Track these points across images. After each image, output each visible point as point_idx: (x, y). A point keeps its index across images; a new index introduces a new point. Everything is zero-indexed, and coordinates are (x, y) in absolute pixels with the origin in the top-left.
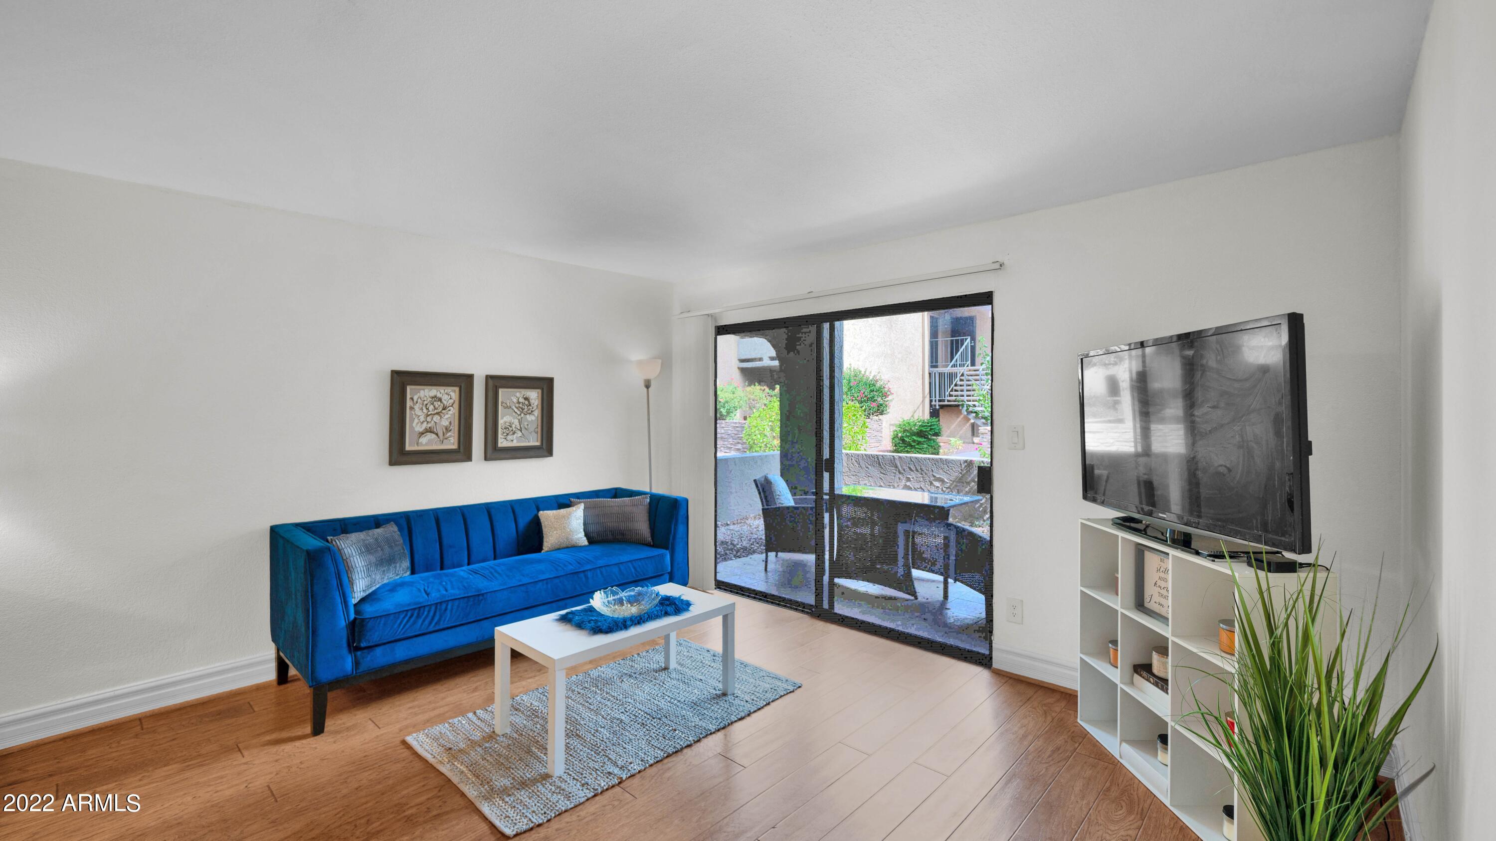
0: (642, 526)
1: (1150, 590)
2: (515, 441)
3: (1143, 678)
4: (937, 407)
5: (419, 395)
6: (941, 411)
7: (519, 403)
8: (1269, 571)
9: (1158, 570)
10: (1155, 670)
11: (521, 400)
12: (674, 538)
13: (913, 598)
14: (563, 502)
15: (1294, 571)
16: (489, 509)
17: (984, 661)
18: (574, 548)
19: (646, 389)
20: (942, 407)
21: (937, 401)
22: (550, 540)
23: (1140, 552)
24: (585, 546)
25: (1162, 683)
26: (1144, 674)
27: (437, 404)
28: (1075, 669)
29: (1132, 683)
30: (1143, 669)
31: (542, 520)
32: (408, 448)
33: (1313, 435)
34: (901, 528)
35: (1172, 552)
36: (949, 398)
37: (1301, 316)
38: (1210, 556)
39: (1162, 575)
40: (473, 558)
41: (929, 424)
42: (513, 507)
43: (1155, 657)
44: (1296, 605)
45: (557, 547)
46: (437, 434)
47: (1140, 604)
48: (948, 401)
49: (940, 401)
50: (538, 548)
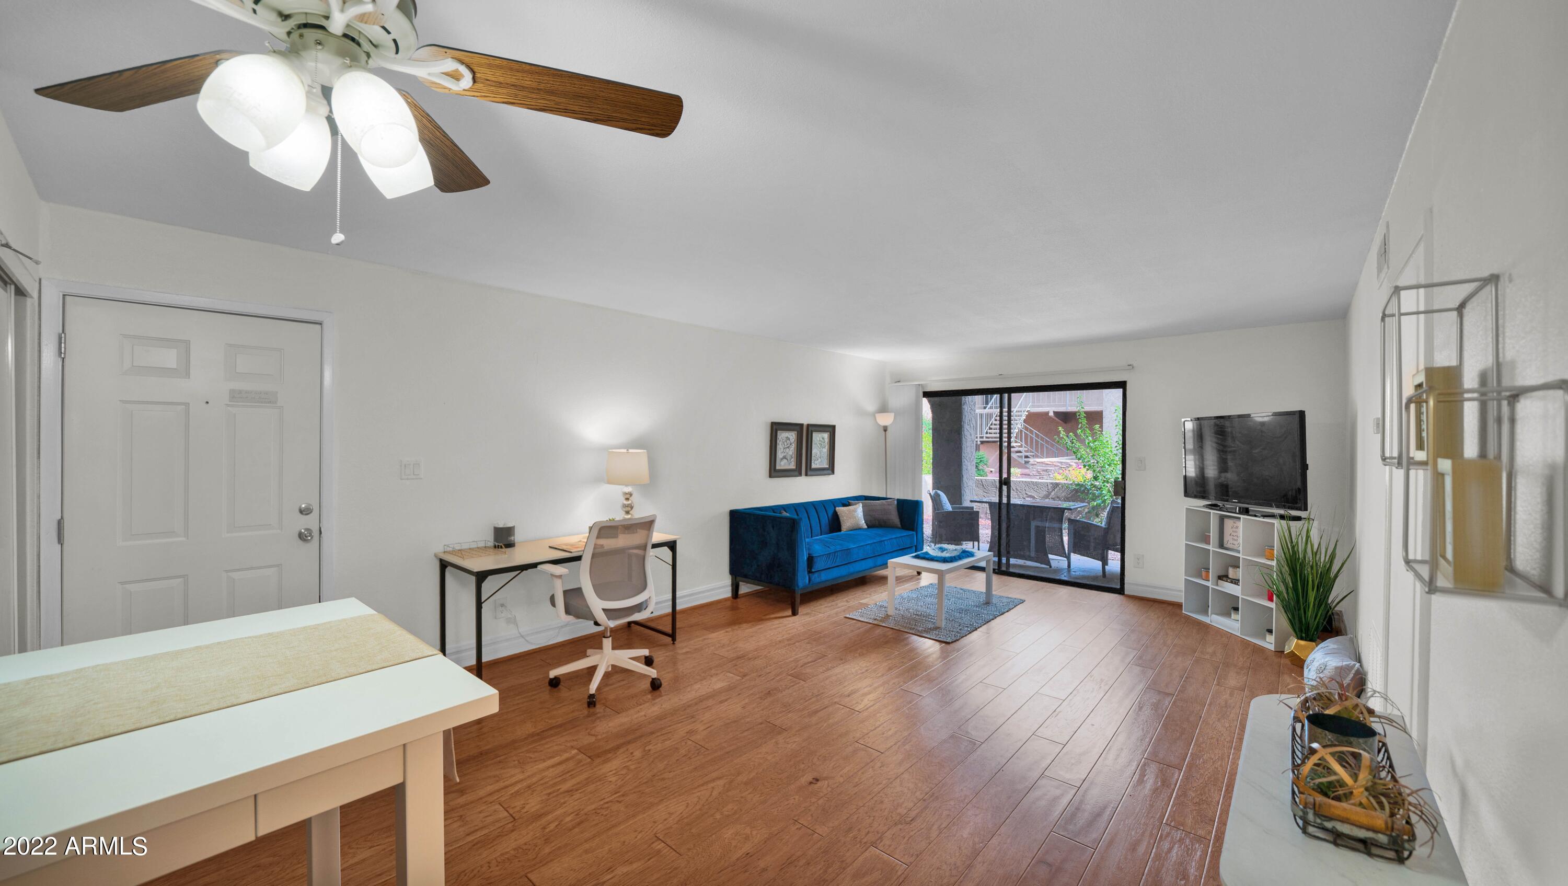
0: (895, 518)
1: (1227, 538)
2: (818, 465)
3: (1224, 581)
4: (979, 443)
5: (782, 435)
6: (981, 446)
7: (820, 441)
8: (1290, 520)
9: (1232, 528)
10: (1230, 576)
11: (821, 439)
12: (917, 525)
13: (1048, 567)
14: (846, 502)
15: (1300, 520)
16: (814, 505)
17: (1120, 591)
18: (860, 529)
19: (884, 432)
20: (982, 442)
21: (979, 437)
22: (846, 525)
23: (1222, 519)
24: (866, 529)
25: (1236, 582)
26: (1225, 579)
27: (788, 441)
28: (1181, 591)
29: (1217, 585)
30: (1223, 577)
31: (837, 511)
32: (778, 468)
33: (1309, 461)
34: (1033, 524)
35: (1242, 516)
36: (988, 435)
37: (1304, 412)
38: (1262, 516)
39: (1234, 530)
40: (814, 534)
41: (979, 457)
42: (824, 504)
43: (1231, 570)
44: (1302, 533)
45: (851, 529)
46: (787, 459)
47: (1221, 546)
48: (987, 438)
49: (981, 437)
50: (840, 530)
